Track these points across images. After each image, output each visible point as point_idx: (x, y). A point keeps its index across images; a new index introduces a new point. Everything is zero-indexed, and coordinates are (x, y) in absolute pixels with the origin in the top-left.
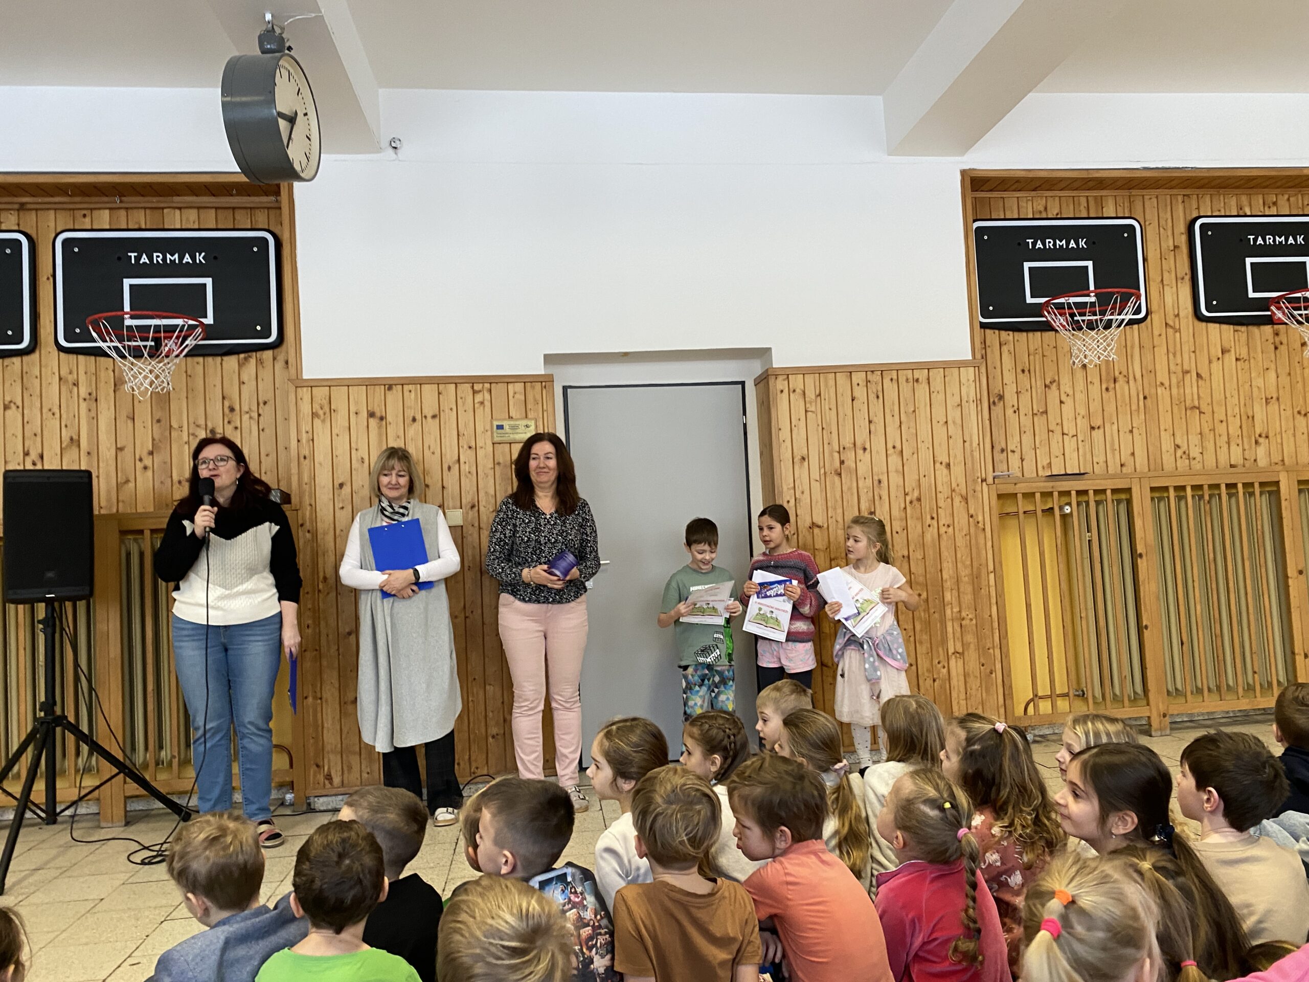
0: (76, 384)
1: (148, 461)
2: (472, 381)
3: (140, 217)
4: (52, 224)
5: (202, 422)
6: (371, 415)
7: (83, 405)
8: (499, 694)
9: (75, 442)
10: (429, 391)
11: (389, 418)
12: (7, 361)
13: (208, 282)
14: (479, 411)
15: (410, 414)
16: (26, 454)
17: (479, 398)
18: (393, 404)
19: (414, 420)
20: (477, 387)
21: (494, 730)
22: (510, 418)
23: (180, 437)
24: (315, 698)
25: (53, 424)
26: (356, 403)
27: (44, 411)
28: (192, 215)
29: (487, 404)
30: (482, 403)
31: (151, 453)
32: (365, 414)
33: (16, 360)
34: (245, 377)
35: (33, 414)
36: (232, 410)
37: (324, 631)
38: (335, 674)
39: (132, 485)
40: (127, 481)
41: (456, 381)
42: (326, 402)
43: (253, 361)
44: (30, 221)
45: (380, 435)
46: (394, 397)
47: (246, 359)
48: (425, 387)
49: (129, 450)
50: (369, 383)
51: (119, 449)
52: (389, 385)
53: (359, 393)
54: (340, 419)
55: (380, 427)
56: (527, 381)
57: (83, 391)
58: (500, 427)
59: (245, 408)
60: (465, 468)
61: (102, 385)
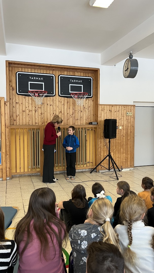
0: (61, 102)
1: (72, 116)
2: (124, 105)
3: (71, 73)
4: (58, 73)
5: (80, 110)
6: (110, 110)
7: (62, 106)
8: (125, 155)
9: (61, 112)
10: (118, 107)
11: (112, 111)
12: (50, 97)
13: (82, 86)
14: (125, 110)
15: (115, 110)
16: (53, 114)
17: (125, 108)
18: (113, 109)
19: (116, 112)
20: (125, 106)
21: (124, 161)
22: (129, 112)
23: (77, 112)
24: (100, 155)
25: (58, 109)
26: (108, 109)
27: (56, 106)
28: (79, 73)
29: (126, 109)
30: (125, 109)
31: (72, 114)
32: (109, 110)
33: (52, 97)
34: (86, 103)
35: (54, 107)
36: (84, 108)
37: (102, 145)
38: (103, 151)
39: (69, 120)
40: (69, 119)
41: (122, 105)
42: (103, 108)
43: (88, 100)
44: (54, 72)
45: (111, 114)
46: (113, 108)
47: (87, 99)
48: (117, 106)
49: (69, 114)
50: (110, 105)
51: (68, 114)
52: (112, 106)
53: (108, 107)
54: (105, 111)
55: (111, 113)
56: (131, 106)
57: (62, 104)
58: (128, 113)
59: (86, 108)
60: (122, 120)
61: (65, 102)
